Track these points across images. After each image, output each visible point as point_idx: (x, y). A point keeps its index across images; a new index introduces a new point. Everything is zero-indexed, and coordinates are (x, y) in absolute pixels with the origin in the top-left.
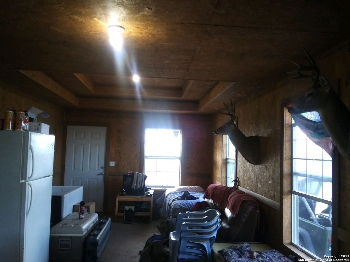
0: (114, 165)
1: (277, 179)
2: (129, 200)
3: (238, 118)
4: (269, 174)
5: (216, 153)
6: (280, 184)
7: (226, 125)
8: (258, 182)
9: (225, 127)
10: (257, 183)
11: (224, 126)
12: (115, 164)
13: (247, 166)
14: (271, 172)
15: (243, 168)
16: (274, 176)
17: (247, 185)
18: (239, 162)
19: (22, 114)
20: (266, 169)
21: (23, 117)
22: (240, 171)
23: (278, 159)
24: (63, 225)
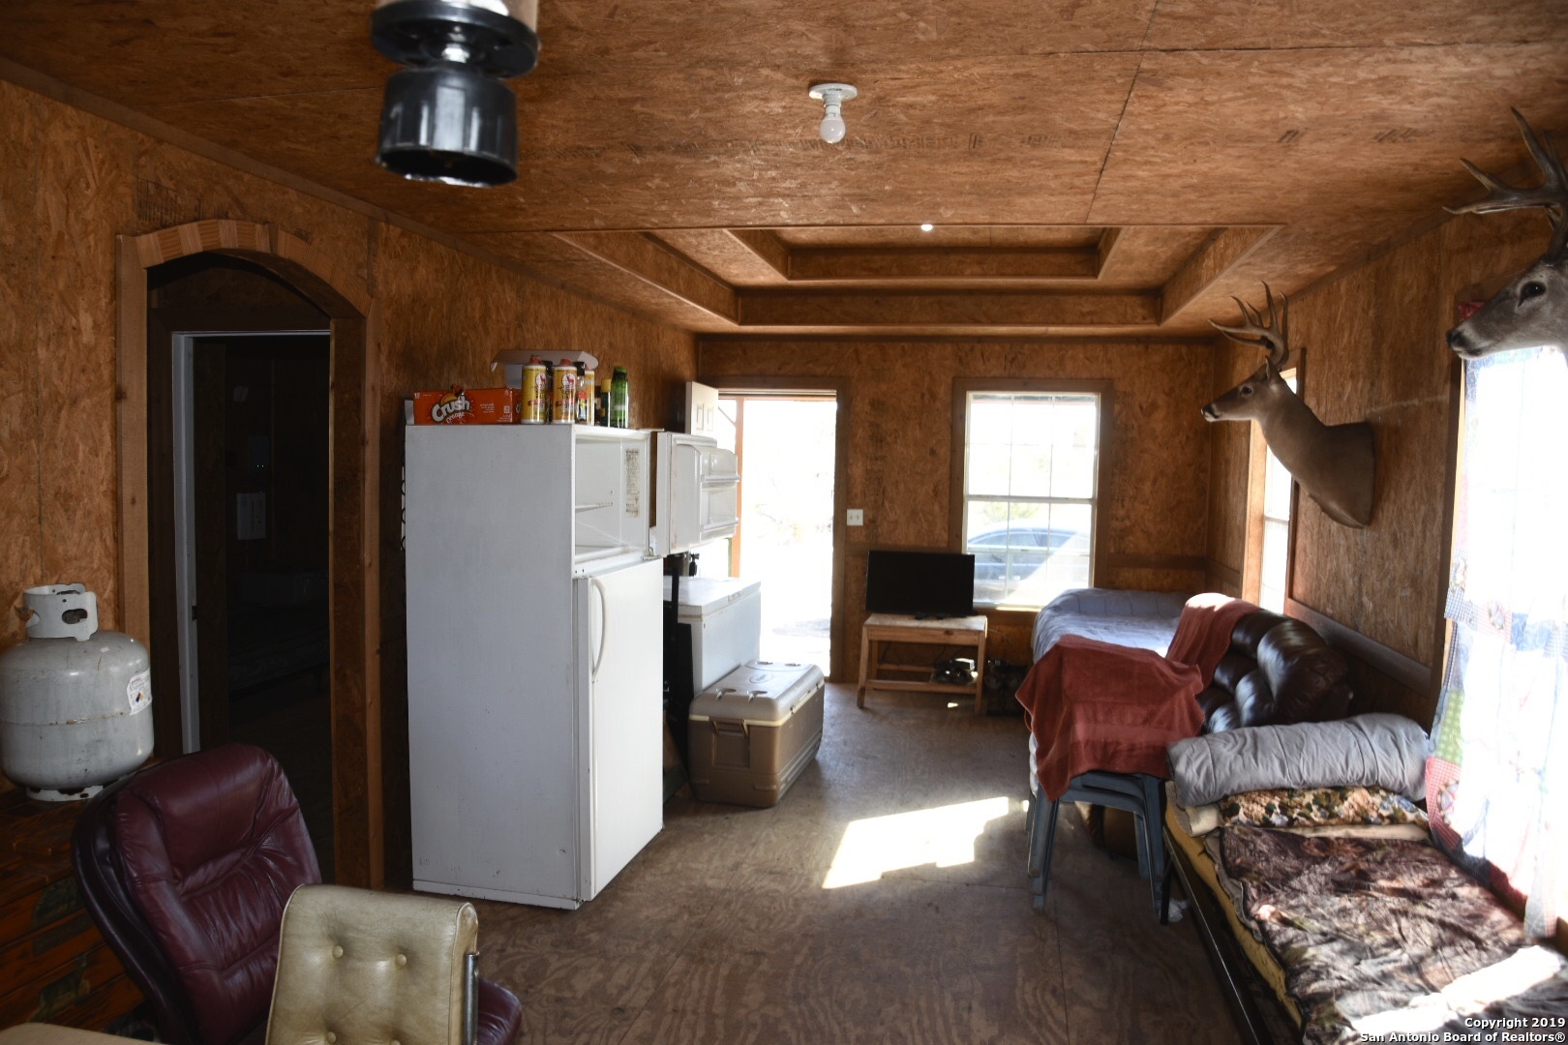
0: (860, 522)
1: (1429, 582)
2: (902, 640)
3: (1304, 351)
4: (1403, 563)
5: (1226, 482)
6: (1436, 601)
7: (1250, 386)
8: (1364, 591)
9: (1246, 391)
10: (1360, 596)
11: (1241, 389)
12: (865, 516)
13: (1330, 531)
14: (1411, 556)
15: (1315, 537)
16: (1418, 572)
17: (1328, 600)
18: (1303, 516)
19: (568, 371)
20: (1395, 547)
21: (572, 381)
22: (1305, 550)
23: (1434, 510)
24: (723, 693)
